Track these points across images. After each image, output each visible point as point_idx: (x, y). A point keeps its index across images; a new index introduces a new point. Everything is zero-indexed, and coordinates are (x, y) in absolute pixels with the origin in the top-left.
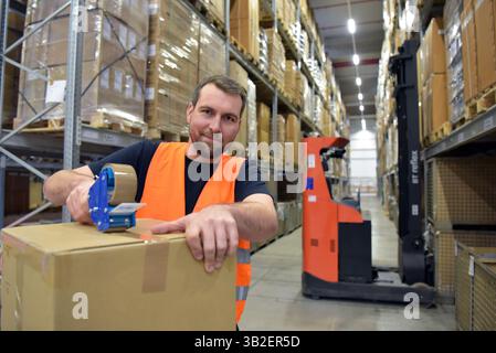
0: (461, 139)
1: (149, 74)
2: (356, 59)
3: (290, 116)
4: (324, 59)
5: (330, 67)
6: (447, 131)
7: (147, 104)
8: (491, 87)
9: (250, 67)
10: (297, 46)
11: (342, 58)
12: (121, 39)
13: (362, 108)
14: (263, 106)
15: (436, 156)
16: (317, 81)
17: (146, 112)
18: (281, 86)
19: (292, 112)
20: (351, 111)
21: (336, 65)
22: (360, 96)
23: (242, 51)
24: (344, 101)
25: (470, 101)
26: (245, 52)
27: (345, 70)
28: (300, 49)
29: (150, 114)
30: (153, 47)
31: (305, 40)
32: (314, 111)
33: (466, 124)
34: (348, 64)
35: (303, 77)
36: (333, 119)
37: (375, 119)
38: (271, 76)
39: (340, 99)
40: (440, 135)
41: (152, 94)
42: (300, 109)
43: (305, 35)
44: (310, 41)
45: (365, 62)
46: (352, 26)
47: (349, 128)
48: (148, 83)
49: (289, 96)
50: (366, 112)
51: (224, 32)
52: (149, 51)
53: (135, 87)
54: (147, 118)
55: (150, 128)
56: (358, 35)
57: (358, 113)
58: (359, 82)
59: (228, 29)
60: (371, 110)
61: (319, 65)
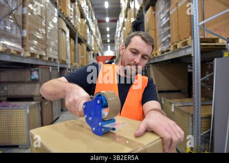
0: (167, 58)
1: (23, 23)
2: (107, 19)
3: (82, 44)
4: (94, 19)
5: (96, 22)
6: (159, 54)
7: (23, 38)
8: (185, 39)
9: (67, 21)
10: (85, 12)
11: (102, 19)
12: (9, 4)
13: (109, 41)
14: (72, 39)
15: (152, 64)
16: (92, 28)
17: (22, 42)
18: (79, 30)
19: (83, 43)
20: (104, 42)
21: (99, 22)
22: (108, 36)
23: (64, 13)
24: (102, 38)
25: (174, 43)
26: (65, 14)
27: (102, 24)
28: (86, 14)
29: (24, 44)
30: (25, 9)
31: (87, 10)
32: (91, 42)
33: (170, 52)
34: (104, 21)
35: (87, 26)
36: (98, 46)
37: (114, 46)
38: (75, 26)
39: (100, 37)
40: (155, 55)
41: (25, 33)
42: (86, 41)
43: (87, 7)
44: (89, 10)
45: (111, 21)
46: (107, 5)
47: (103, 49)
48: (23, 28)
49: (82, 35)
50: (110, 43)
51: (56, 3)
52: (23, 11)
53: (16, 29)
54: (23, 46)
55: (25, 51)
56: (109, 9)
57: (107, 43)
58: (108, 29)
59: (58, 2)
60: (113, 42)
61: (93, 21)
